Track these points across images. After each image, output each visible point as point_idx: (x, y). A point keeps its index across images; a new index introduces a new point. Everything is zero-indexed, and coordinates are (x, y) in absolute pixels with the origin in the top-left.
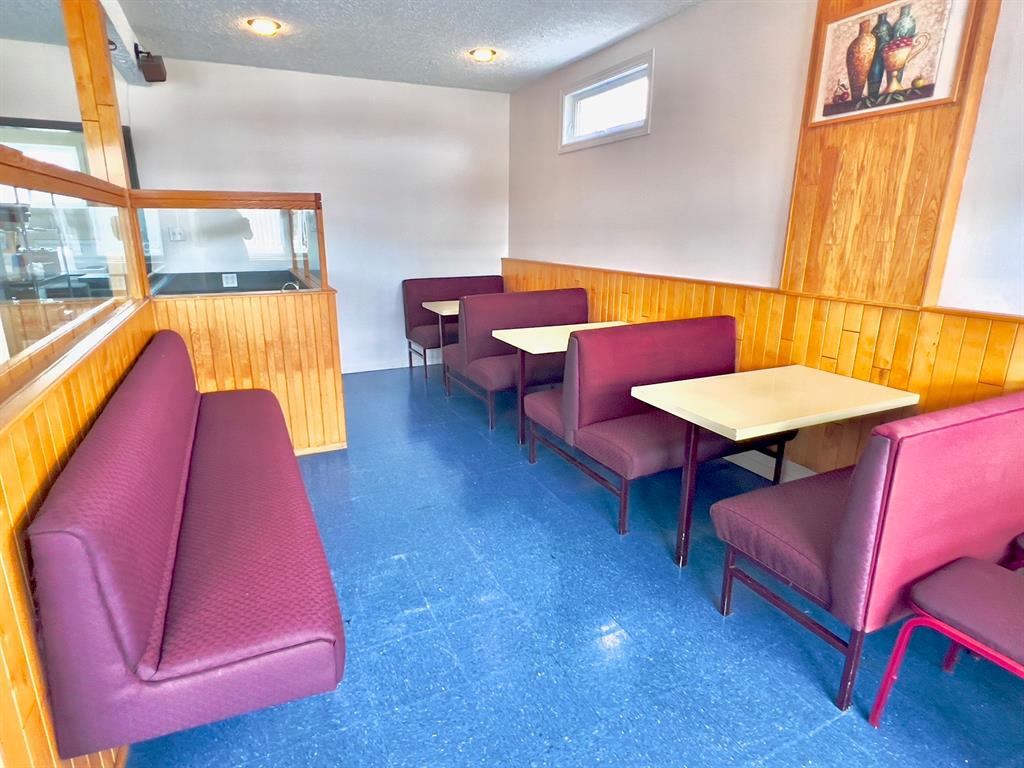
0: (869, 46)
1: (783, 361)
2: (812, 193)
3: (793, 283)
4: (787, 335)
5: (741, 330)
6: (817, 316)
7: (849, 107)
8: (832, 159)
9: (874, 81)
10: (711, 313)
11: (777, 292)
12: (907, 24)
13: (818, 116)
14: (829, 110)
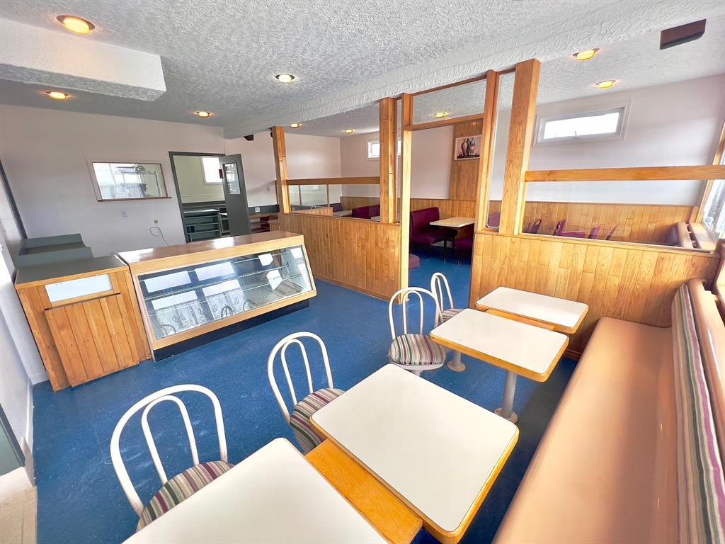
0: (466, 145)
1: (452, 217)
2: (456, 176)
3: (453, 197)
4: (452, 211)
5: (440, 210)
6: (460, 204)
7: (463, 157)
8: (460, 168)
9: (468, 153)
10: (431, 207)
11: (449, 200)
12: (473, 142)
13: (456, 159)
14: (458, 157)
